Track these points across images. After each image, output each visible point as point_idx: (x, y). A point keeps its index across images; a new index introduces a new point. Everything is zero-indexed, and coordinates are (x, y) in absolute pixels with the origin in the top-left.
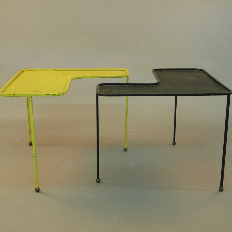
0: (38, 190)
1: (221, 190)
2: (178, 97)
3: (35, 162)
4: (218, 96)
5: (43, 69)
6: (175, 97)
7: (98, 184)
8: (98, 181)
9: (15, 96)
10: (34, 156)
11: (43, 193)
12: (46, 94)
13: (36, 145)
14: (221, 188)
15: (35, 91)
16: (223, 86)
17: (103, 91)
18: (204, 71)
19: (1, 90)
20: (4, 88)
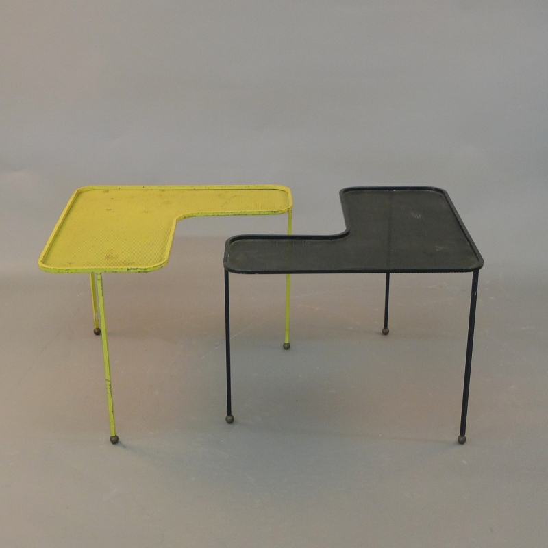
0: (115, 441)
1: (462, 441)
3: (109, 390)
5: (119, 187)
7: (230, 425)
8: (230, 420)
9: (70, 271)
10: (107, 380)
11: (125, 447)
12: (128, 269)
14: (462, 439)
15: (108, 257)
16: (471, 245)
17: (238, 258)
18: (444, 195)
19: (42, 256)
20: (46, 249)
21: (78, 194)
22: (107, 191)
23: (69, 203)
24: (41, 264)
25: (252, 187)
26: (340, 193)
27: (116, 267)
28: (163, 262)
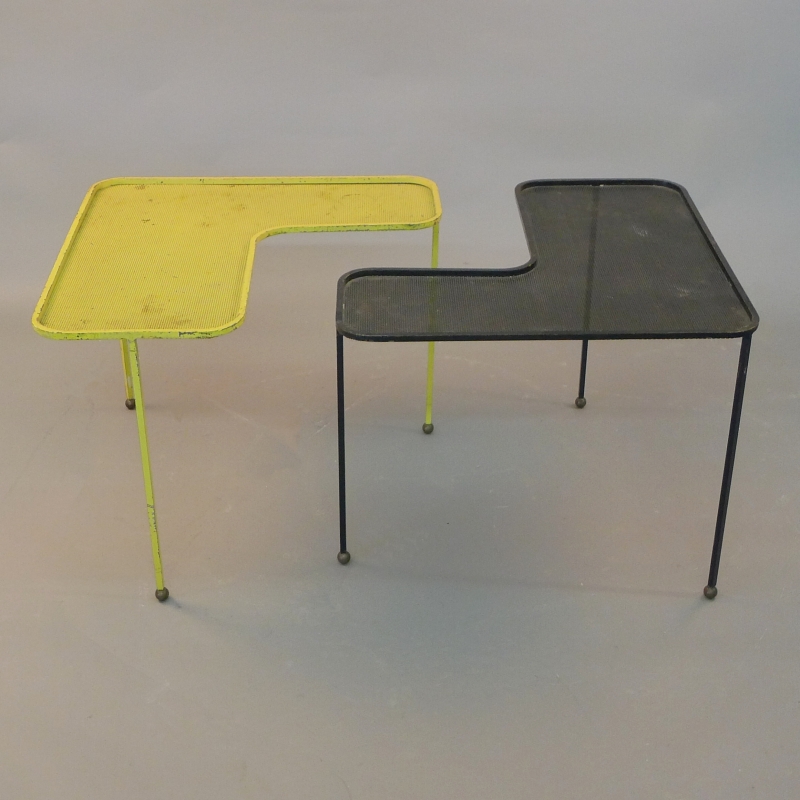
0: (163, 596)
2: (591, 343)
3: (152, 521)
4: (712, 340)
5: (162, 179)
6: (581, 342)
7: (344, 567)
9: (85, 338)
10: (148, 506)
11: (179, 606)
12: (180, 333)
13: (147, 407)
14: (710, 591)
15: (146, 309)
16: (734, 286)
17: (358, 312)
18: (682, 194)
19: (38, 310)
20: (44, 295)
21: (96, 194)
22: (142, 187)
23: (82, 209)
24: (36, 325)
25: (374, 178)
26: (516, 189)
27: (161, 330)
28: (236, 320)
